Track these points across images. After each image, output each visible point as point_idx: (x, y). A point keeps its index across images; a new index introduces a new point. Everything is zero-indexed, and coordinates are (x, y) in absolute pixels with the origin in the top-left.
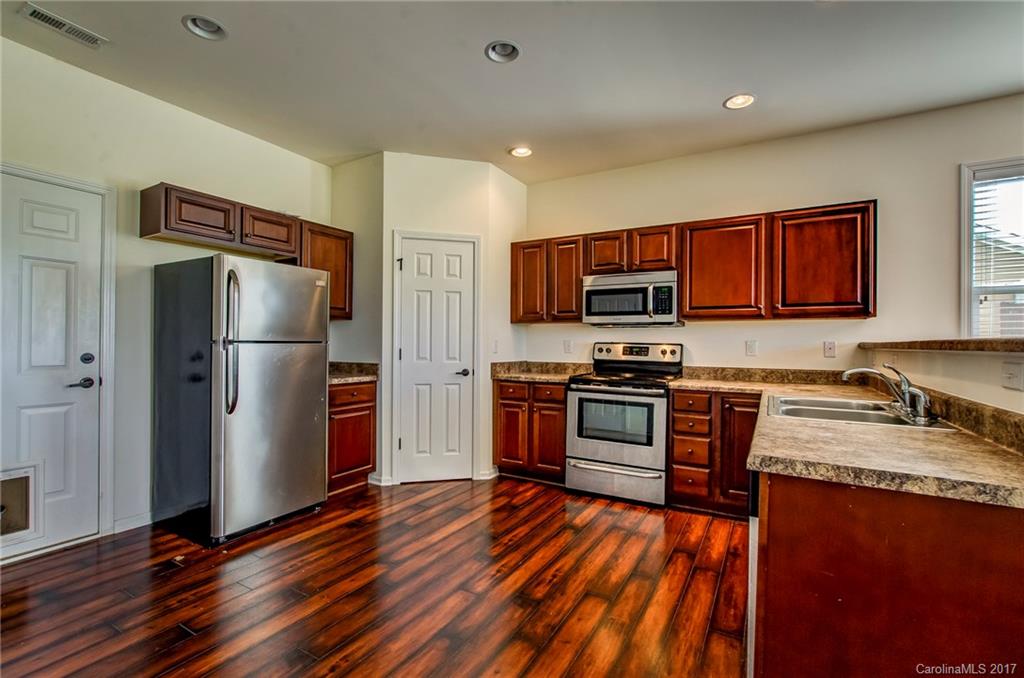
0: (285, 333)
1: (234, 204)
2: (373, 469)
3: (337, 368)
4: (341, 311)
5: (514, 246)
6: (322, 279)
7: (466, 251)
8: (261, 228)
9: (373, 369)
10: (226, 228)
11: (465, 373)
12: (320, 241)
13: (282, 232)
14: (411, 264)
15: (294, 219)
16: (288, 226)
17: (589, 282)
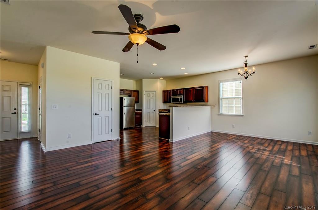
0: (130, 105)
1: (124, 90)
2: (141, 124)
3: (137, 110)
4: (137, 102)
5: (163, 91)
6: (134, 98)
7: (155, 93)
8: (127, 92)
9: (141, 110)
10: (123, 93)
11: (154, 111)
12: (134, 92)
13: (129, 92)
14: (146, 95)
15: (131, 90)
16: (130, 91)
17: (172, 97)
